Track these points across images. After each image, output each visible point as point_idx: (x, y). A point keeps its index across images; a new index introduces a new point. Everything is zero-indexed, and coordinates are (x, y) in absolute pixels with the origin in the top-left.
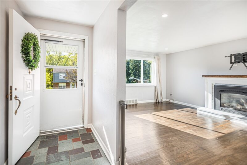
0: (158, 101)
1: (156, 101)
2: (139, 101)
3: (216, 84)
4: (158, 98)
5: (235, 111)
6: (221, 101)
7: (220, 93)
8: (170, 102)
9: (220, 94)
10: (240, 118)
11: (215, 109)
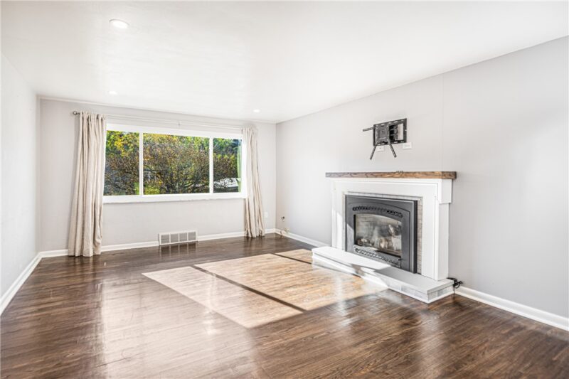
0: (250, 236)
1: (248, 234)
2: (199, 235)
3: (349, 192)
4: (250, 228)
5: (375, 253)
6: (357, 232)
7: (354, 213)
8: (282, 236)
9: (355, 216)
10: (377, 271)
11: (346, 250)
